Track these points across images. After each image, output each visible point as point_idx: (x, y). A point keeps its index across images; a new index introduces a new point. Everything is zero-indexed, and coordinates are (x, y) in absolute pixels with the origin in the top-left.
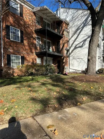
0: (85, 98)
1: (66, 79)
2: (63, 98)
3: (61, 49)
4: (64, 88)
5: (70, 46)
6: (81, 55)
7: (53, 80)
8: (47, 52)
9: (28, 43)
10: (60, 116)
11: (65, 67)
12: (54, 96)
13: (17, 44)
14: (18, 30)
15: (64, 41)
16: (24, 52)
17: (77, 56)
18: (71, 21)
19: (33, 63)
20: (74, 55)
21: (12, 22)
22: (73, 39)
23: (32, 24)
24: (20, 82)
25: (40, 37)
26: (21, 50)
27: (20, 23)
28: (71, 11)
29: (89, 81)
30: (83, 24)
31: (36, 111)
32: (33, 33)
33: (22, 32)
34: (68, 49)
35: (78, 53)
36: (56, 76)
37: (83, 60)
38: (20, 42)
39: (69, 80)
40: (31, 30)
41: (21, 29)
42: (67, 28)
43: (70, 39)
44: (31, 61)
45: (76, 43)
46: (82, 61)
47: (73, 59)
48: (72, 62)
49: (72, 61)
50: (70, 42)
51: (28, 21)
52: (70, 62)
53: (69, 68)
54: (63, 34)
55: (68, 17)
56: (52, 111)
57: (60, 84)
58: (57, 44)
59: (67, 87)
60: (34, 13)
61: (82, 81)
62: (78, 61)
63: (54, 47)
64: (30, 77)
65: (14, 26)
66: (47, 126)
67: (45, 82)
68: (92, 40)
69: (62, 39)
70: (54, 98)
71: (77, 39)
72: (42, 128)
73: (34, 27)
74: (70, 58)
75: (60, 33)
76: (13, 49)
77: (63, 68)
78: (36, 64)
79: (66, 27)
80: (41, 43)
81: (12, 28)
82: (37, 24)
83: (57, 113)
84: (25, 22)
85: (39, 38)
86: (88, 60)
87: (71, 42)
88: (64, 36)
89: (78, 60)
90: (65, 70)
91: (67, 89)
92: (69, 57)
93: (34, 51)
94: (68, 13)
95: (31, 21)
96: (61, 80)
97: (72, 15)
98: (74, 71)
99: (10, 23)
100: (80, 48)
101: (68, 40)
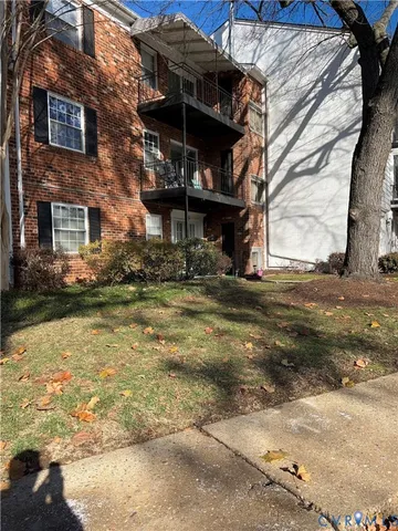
0: (362, 362)
1: (270, 295)
2: (285, 362)
3: (235, 180)
4: (275, 328)
5: (270, 166)
6: (313, 204)
7: (220, 300)
8: (188, 194)
9: (114, 159)
10: (293, 422)
11: (254, 249)
12: (251, 357)
13: (72, 163)
14: (78, 105)
15: (249, 148)
16: (100, 192)
17: (298, 207)
18: (273, 72)
19: (131, 234)
20: (285, 204)
21: (54, 76)
22: (282, 140)
23: (126, 83)
24: (100, 305)
25: (156, 134)
26: (89, 184)
27: (84, 81)
28: (273, 35)
29: (359, 301)
30: (320, 84)
31: (203, 405)
32: (130, 118)
33: (90, 115)
34: (264, 178)
35: (300, 195)
36: (225, 284)
37: (321, 220)
38: (84, 151)
39: (281, 299)
40: (125, 105)
41: (89, 101)
42: (258, 100)
43: (272, 140)
44: (126, 225)
45: (293, 157)
46: (318, 226)
47: (281, 219)
48: (279, 230)
49: (279, 226)
50: (270, 154)
51: (114, 71)
52: (271, 231)
53: (268, 253)
54: (243, 122)
55: (263, 58)
56: (258, 407)
57: (251, 312)
58: (219, 159)
59: (285, 324)
60: (136, 40)
61: (330, 300)
62: (300, 227)
63: (208, 172)
64: (132, 288)
65: (63, 92)
66: (262, 455)
67: (193, 307)
68: (364, 148)
69: (240, 141)
70: (253, 361)
71: (299, 143)
72: (246, 460)
73: (137, 96)
74: (270, 213)
75: (232, 119)
76: (60, 181)
77: (247, 254)
78: (143, 236)
79: (255, 95)
80: (159, 155)
81: (54, 99)
82: (145, 84)
83: (277, 412)
84: (101, 75)
85: (156, 137)
86: (351, 222)
87: (273, 153)
88: (246, 128)
89: (301, 222)
90: (251, 262)
91: (285, 331)
92: (265, 208)
93: (134, 187)
94: (260, 40)
95: (125, 72)
96: (252, 300)
97: (278, 49)
98: (287, 263)
99: (49, 79)
100: (310, 177)
101: (263, 145)
